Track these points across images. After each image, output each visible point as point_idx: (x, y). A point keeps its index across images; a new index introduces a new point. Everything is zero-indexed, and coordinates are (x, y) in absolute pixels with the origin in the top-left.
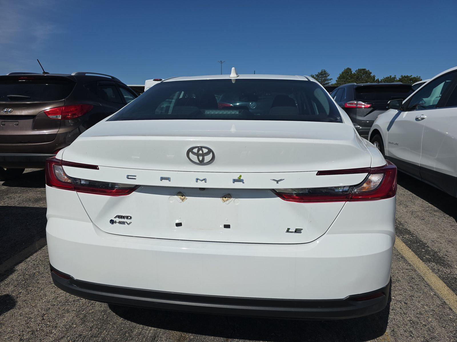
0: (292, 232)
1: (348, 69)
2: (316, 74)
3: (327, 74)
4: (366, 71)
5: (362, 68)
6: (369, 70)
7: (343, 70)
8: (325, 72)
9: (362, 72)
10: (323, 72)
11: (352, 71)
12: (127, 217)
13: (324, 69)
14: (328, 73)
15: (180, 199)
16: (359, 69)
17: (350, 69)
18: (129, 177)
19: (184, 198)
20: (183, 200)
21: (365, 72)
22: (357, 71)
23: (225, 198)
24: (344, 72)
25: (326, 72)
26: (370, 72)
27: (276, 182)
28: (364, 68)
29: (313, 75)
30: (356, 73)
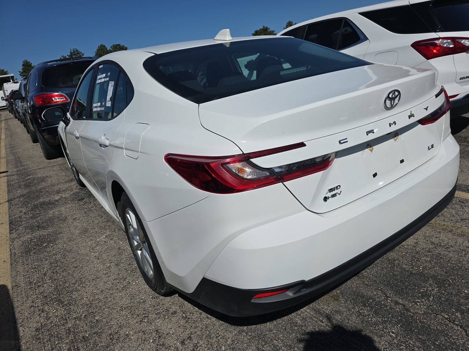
0: (431, 149)
1: (102, 46)
2: (69, 55)
3: (80, 53)
4: (122, 46)
5: (116, 44)
6: (123, 46)
7: (97, 48)
8: (77, 51)
9: (118, 48)
10: (76, 52)
11: (107, 48)
12: (337, 187)
13: (76, 48)
14: (82, 52)
15: (370, 151)
16: (113, 45)
17: (104, 46)
18: (342, 142)
19: (372, 148)
20: (371, 151)
21: (121, 48)
22: (112, 47)
23: (395, 137)
24: (99, 50)
25: (79, 51)
26: (125, 47)
27: (426, 110)
28: (118, 43)
29: (64, 56)
30: (111, 49)
